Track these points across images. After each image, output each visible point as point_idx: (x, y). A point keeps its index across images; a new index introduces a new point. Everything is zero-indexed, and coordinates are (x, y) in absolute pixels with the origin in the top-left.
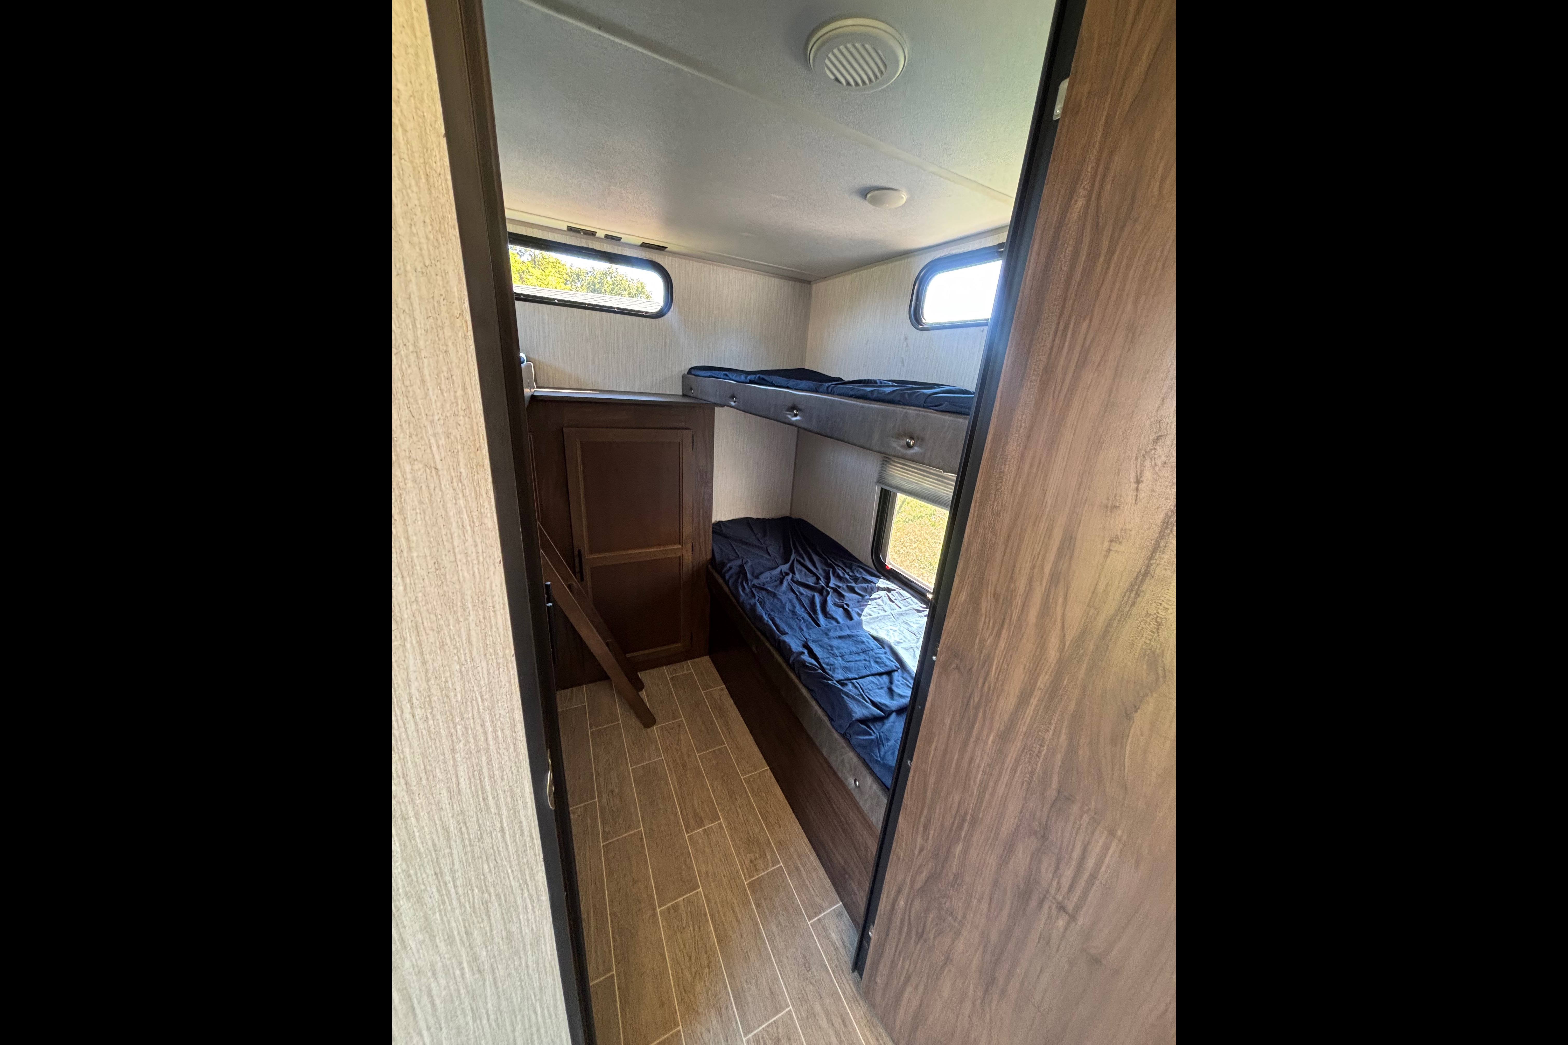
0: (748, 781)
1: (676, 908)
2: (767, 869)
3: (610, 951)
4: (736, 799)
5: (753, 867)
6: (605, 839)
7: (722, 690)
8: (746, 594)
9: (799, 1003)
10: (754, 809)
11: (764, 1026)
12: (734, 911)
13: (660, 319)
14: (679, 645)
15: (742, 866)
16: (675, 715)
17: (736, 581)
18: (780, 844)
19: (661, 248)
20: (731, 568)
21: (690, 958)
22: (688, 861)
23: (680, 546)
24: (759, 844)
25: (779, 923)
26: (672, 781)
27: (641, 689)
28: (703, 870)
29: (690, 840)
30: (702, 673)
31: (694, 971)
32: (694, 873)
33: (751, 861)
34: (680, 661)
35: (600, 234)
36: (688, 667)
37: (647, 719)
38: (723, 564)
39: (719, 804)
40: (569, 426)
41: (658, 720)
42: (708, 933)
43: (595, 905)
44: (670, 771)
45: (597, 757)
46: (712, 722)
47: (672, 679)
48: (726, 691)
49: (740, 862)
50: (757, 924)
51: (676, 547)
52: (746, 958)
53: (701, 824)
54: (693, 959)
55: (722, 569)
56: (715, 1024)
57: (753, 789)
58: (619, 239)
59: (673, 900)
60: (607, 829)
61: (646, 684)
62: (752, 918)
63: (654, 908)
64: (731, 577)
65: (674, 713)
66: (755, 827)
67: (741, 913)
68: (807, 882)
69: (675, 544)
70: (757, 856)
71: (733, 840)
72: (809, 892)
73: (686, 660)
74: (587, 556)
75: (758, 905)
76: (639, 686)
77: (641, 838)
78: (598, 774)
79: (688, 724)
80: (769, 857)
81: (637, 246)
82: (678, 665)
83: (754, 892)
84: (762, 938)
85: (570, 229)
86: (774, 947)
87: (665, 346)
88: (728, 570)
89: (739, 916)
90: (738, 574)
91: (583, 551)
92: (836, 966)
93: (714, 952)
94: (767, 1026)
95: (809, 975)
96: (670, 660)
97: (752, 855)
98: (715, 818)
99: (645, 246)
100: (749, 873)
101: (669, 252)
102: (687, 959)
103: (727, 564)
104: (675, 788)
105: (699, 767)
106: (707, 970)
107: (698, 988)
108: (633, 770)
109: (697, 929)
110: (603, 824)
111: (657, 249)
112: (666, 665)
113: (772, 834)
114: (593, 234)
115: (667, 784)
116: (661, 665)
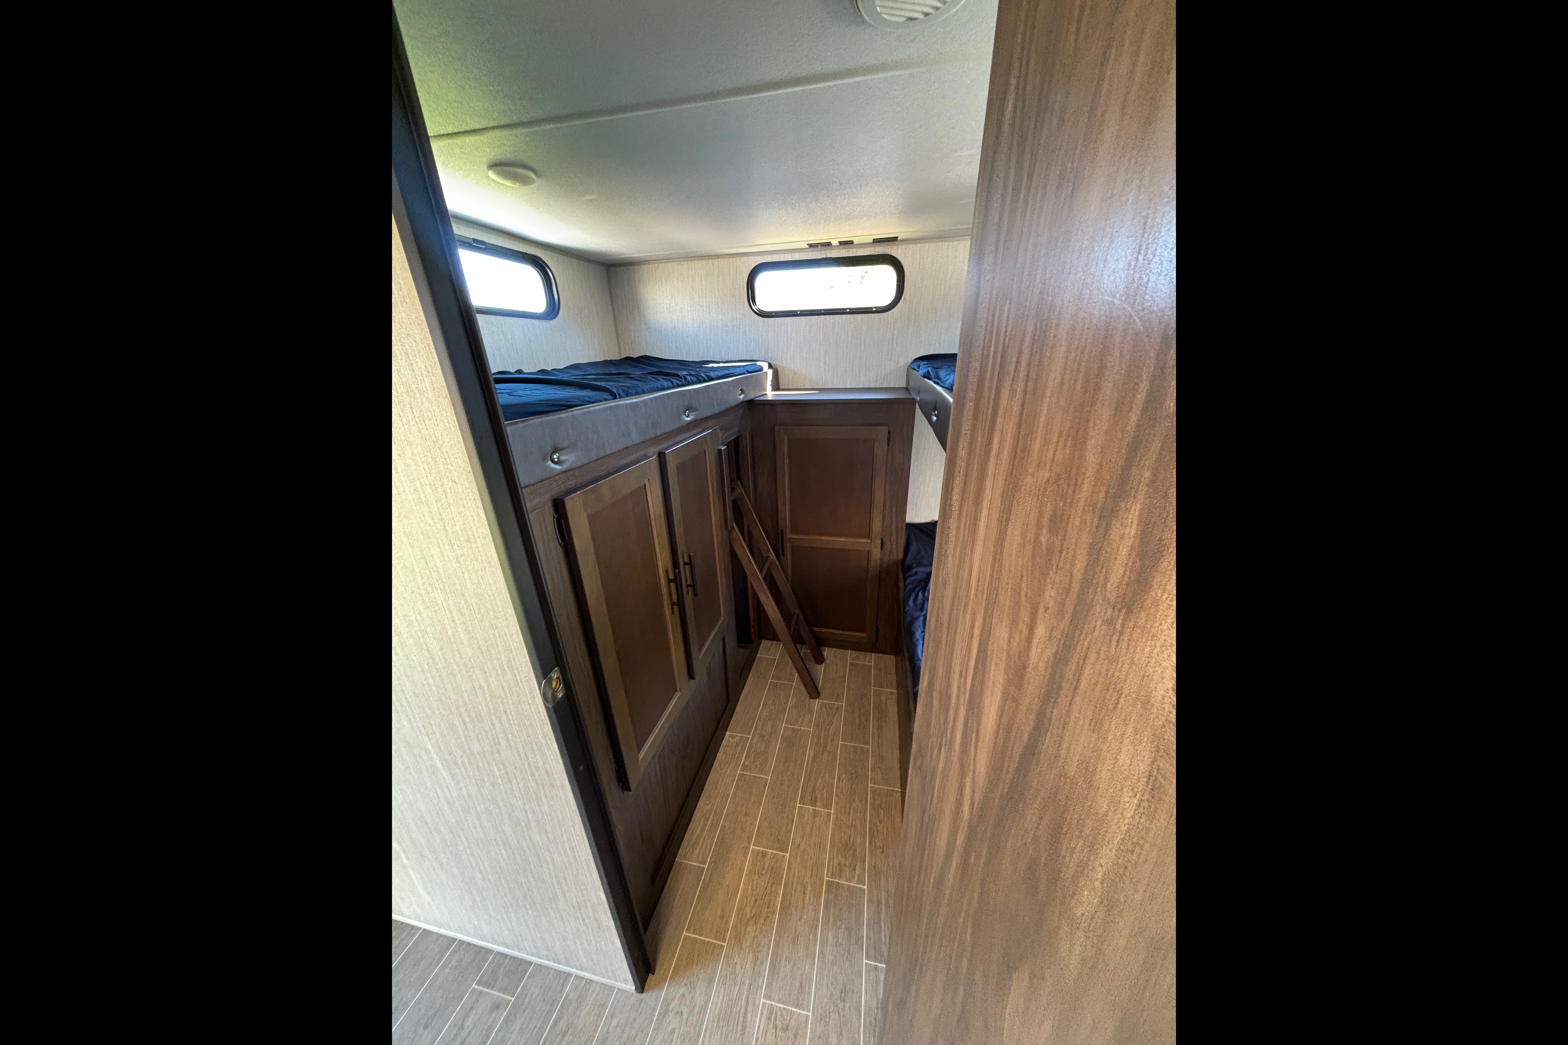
0: (874, 791)
1: (764, 855)
2: (850, 881)
3: (710, 850)
4: (854, 800)
5: (839, 871)
6: (743, 770)
7: (892, 694)
8: (915, 605)
9: (819, 1018)
10: (866, 821)
11: (782, 1006)
12: (804, 893)
13: (889, 312)
14: (864, 635)
15: (829, 862)
16: (838, 698)
17: (913, 590)
18: (874, 869)
19: (894, 239)
20: (916, 573)
21: (756, 900)
22: (790, 826)
23: (869, 541)
24: (854, 855)
25: (837, 937)
26: (809, 753)
27: (821, 663)
28: (798, 840)
29: (799, 810)
30: (880, 670)
31: (754, 912)
32: (789, 839)
33: (839, 864)
34: (866, 651)
35: (835, 242)
36: (870, 660)
37: (814, 692)
38: (910, 567)
39: (837, 795)
40: (780, 425)
41: (822, 695)
42: (777, 894)
43: (716, 810)
44: (812, 743)
45: (765, 704)
46: (867, 721)
47: (851, 664)
48: (895, 697)
49: (830, 858)
50: (818, 920)
51: (865, 541)
52: (795, 940)
53: (813, 803)
54: (758, 903)
55: (908, 572)
56: (749, 965)
57: (874, 800)
58: (851, 242)
59: (764, 847)
60: (746, 763)
61: (827, 661)
62: (816, 911)
63: (749, 843)
64: (912, 583)
65: (838, 696)
66: (858, 837)
67: (810, 900)
68: (882, 923)
69: (865, 537)
70: (847, 863)
71: (833, 835)
72: (880, 933)
73: (871, 652)
74: (789, 535)
75: (826, 906)
76: (820, 659)
77: (765, 785)
78: (760, 717)
79: (846, 711)
80: (857, 873)
81: (870, 243)
82: (863, 653)
83: (828, 892)
84: (815, 935)
85: (811, 246)
86: (822, 952)
87: (893, 339)
88: (912, 575)
89: (807, 902)
90: (921, 581)
91: (784, 532)
92: (871, 1023)
93: (774, 913)
94: (784, 1008)
95: (841, 1005)
96: (856, 647)
97: (843, 859)
98: (828, 806)
99: (877, 241)
100: (832, 873)
101: (902, 240)
102: (753, 899)
103: (914, 568)
104: (808, 761)
105: (836, 754)
106: (762, 921)
107: (750, 928)
108: (785, 727)
109: (770, 884)
110: (746, 757)
111: (889, 241)
112: (853, 649)
113: (871, 853)
114: (829, 244)
115: (804, 754)
116: (848, 649)
